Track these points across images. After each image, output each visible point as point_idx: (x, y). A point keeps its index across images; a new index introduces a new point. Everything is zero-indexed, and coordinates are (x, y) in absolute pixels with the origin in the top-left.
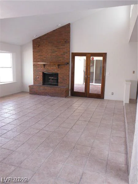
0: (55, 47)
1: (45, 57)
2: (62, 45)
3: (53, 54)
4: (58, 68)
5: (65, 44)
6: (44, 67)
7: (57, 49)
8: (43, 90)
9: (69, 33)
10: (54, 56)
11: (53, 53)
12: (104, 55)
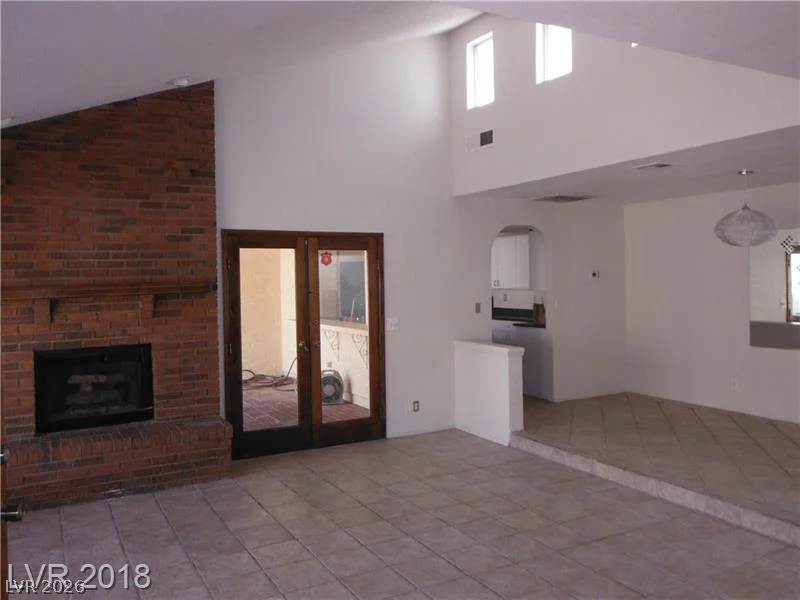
0: (129, 196)
1: (61, 256)
2: (169, 189)
3: (111, 234)
4: (155, 314)
5: (191, 186)
6: (52, 320)
7: (142, 205)
8: (78, 463)
9: (212, 126)
10: (120, 247)
11: (111, 230)
12: (372, 244)
